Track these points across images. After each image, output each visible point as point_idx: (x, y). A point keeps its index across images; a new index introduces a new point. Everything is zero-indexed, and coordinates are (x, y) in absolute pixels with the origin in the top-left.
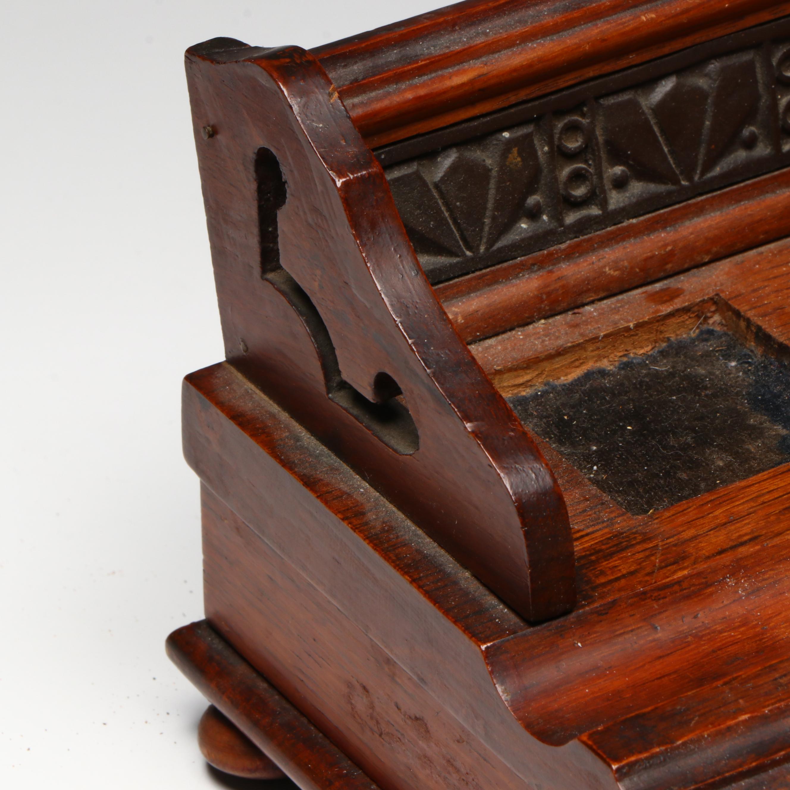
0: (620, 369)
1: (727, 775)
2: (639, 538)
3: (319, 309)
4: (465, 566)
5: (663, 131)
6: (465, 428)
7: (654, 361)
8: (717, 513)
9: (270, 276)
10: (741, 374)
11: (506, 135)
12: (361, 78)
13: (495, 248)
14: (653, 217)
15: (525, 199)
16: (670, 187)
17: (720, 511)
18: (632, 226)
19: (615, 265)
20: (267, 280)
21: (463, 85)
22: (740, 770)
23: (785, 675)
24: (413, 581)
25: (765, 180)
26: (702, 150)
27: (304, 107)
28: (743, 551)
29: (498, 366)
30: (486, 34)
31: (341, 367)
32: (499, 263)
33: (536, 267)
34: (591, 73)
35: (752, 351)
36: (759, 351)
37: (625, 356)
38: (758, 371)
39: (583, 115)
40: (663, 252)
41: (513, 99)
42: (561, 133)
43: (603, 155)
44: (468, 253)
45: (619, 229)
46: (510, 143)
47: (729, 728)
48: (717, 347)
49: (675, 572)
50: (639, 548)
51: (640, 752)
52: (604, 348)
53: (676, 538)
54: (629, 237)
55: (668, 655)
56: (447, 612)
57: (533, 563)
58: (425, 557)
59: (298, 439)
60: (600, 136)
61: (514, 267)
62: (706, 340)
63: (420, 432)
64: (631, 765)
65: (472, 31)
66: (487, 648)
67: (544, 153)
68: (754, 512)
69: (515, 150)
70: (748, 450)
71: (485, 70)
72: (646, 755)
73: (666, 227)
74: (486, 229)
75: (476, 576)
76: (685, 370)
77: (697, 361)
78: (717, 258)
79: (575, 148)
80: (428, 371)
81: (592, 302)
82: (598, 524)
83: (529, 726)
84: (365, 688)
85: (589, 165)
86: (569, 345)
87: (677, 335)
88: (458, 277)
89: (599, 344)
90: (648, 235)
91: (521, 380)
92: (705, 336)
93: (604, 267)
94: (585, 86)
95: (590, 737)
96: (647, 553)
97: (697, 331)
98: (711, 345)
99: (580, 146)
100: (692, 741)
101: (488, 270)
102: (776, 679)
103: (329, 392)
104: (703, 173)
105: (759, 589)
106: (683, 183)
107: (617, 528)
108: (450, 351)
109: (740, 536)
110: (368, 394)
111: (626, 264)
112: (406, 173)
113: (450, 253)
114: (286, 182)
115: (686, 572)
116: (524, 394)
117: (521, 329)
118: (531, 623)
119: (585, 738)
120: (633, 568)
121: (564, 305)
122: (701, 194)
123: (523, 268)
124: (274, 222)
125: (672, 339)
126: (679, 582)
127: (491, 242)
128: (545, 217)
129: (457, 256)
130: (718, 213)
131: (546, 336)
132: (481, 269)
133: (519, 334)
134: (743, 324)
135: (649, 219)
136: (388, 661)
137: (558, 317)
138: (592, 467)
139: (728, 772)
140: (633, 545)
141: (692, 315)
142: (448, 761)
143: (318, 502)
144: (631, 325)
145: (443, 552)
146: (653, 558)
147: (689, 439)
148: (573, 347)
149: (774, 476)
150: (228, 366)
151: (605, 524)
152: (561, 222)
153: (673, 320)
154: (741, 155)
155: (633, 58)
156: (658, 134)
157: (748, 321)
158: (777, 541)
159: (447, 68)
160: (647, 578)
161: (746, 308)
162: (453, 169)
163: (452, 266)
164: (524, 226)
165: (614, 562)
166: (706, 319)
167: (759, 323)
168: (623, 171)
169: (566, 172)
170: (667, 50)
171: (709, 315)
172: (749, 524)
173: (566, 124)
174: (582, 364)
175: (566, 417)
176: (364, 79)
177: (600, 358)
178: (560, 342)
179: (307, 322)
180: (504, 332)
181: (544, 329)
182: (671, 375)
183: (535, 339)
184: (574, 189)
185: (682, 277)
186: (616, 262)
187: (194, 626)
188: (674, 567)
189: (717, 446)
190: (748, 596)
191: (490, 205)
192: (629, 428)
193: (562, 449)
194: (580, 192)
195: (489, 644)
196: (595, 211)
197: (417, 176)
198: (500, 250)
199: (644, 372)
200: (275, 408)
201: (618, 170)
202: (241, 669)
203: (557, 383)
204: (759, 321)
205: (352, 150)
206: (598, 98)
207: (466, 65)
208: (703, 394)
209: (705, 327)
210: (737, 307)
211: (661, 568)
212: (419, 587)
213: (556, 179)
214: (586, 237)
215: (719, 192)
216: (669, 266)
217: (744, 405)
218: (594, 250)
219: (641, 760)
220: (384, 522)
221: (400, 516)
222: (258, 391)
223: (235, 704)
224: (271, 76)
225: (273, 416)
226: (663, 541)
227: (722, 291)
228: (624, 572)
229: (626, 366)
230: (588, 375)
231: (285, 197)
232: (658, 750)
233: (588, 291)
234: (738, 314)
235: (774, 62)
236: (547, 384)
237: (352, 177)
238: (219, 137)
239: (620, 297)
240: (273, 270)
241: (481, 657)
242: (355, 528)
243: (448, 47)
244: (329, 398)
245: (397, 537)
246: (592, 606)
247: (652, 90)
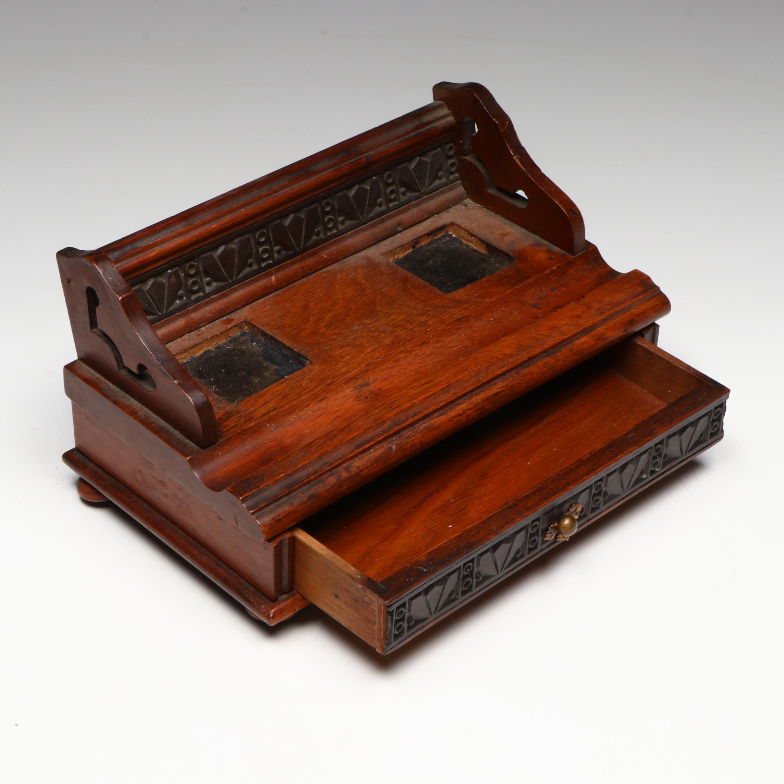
0: (216, 349)
1: (279, 496)
2: (235, 413)
3: (114, 342)
4: (177, 429)
5: (222, 264)
6: (175, 383)
7: (227, 345)
8: (260, 401)
9: (94, 330)
10: (258, 347)
11: (169, 271)
12: (119, 257)
13: (169, 310)
14: (221, 294)
15: (177, 293)
16: (226, 283)
17: (261, 400)
18: (214, 298)
19: (210, 312)
20: (93, 332)
21: (154, 256)
22: (283, 494)
23: (293, 458)
24: (159, 436)
25: (257, 277)
26: (235, 269)
27: (104, 272)
28: (271, 414)
29: (175, 352)
30: (160, 237)
31: (124, 361)
32: (170, 316)
33: (183, 316)
34: (196, 247)
35: (260, 339)
36: (263, 338)
37: (217, 344)
38: (264, 346)
39: (195, 262)
40: (225, 306)
41: (171, 259)
42: (188, 269)
43: (202, 275)
44: (160, 314)
45: (209, 300)
46: (171, 273)
47: (278, 480)
48: (248, 338)
49: (250, 424)
50: (236, 416)
51: (249, 492)
52: (210, 342)
53: (248, 411)
54: (213, 302)
55: (251, 454)
56: (173, 447)
57: (203, 428)
58: (162, 427)
59: (109, 387)
60: (201, 268)
61: (176, 317)
62: (244, 336)
63: (156, 384)
64: (246, 497)
65: (155, 237)
66: (189, 459)
67: (183, 276)
68: (273, 399)
69: (173, 276)
70: (265, 375)
71: (161, 250)
72: (251, 493)
73: (225, 297)
74: (165, 304)
75: (181, 432)
76: (238, 347)
77: (242, 344)
78: (244, 306)
79: (193, 273)
80: (159, 363)
81: (203, 326)
82: (220, 409)
83: (207, 485)
84: (141, 472)
85: (198, 279)
86: (198, 342)
87: (233, 335)
88: (157, 322)
89: (208, 341)
90: (220, 301)
91: (182, 357)
92: (243, 334)
93: (206, 313)
94: (195, 251)
95: (231, 488)
96: (239, 418)
97: (240, 333)
98: (246, 338)
99: (195, 273)
100: (266, 486)
101: (167, 319)
102: (291, 460)
103: (119, 369)
104: (236, 277)
105: (278, 427)
106: (230, 281)
107: (227, 409)
108: (165, 355)
109: (270, 409)
110: (135, 371)
111: (213, 311)
112: (136, 288)
113: (153, 314)
114: (99, 298)
115: (253, 424)
116: (184, 361)
117: (180, 338)
118: (203, 448)
119: (229, 489)
120: (235, 424)
121: (194, 328)
122: (236, 284)
123: (179, 316)
124: (95, 312)
125: (232, 336)
126: (251, 427)
127: (168, 309)
128: (185, 298)
129: (157, 315)
130: (242, 290)
131: (189, 340)
132: (164, 319)
133: (180, 340)
134: (256, 330)
135: (219, 295)
136: (149, 462)
137: (192, 333)
138: (213, 387)
139: (279, 495)
140: (233, 416)
141: (238, 327)
142: (175, 496)
143: (120, 410)
144: (218, 333)
145: (167, 424)
146: (241, 420)
147: (245, 373)
148: (199, 343)
149: (277, 385)
150: (79, 361)
151: (222, 409)
152: (190, 299)
153: (231, 330)
154: (248, 269)
155: (210, 240)
156: (220, 265)
157: (258, 329)
158: (283, 409)
159: (148, 251)
160: (240, 427)
161: (257, 324)
162: (153, 285)
163: (155, 319)
164: (178, 302)
165: (228, 422)
166: (243, 328)
167: (262, 329)
168: (209, 279)
169: (190, 282)
170: (221, 236)
171: (243, 326)
172: (272, 404)
173: (189, 265)
174: (202, 349)
175: (200, 369)
176: (120, 257)
177: (208, 346)
178: (195, 342)
179: (110, 346)
180: (174, 340)
181: (188, 337)
182: (234, 350)
183: (186, 341)
184: (193, 287)
185: (232, 314)
186: (210, 311)
187: (72, 451)
188: (249, 422)
189: (255, 375)
190: (275, 430)
191: (166, 296)
192: (223, 371)
193: (201, 381)
194: (195, 288)
195: (190, 457)
196: (201, 294)
197: (140, 289)
198: (171, 311)
199: (224, 349)
200: (98, 375)
201: (208, 279)
202: (91, 465)
203: (195, 356)
204: (262, 328)
205: (123, 286)
206: (199, 255)
207: (154, 249)
208: (246, 356)
209: (242, 331)
210: (253, 324)
211: (245, 423)
212: (162, 438)
213: (187, 285)
214: (199, 303)
215: (242, 283)
216: (228, 311)
217: (261, 359)
218: (202, 308)
219: (250, 495)
220: (145, 415)
221: (150, 412)
222: (91, 370)
223: (91, 478)
224: (91, 262)
225: (99, 379)
226: (243, 413)
227: (247, 318)
228: (232, 426)
229: (218, 348)
230: (205, 353)
231: (99, 304)
232: (255, 491)
233: (202, 322)
234: (254, 326)
235: (257, 237)
236: (192, 357)
237: (124, 296)
238: (71, 283)
239: (212, 323)
240: (94, 328)
241: (187, 462)
242: (135, 418)
243: (147, 243)
244: (120, 372)
245: (151, 420)
246: (223, 440)
247: (217, 250)
